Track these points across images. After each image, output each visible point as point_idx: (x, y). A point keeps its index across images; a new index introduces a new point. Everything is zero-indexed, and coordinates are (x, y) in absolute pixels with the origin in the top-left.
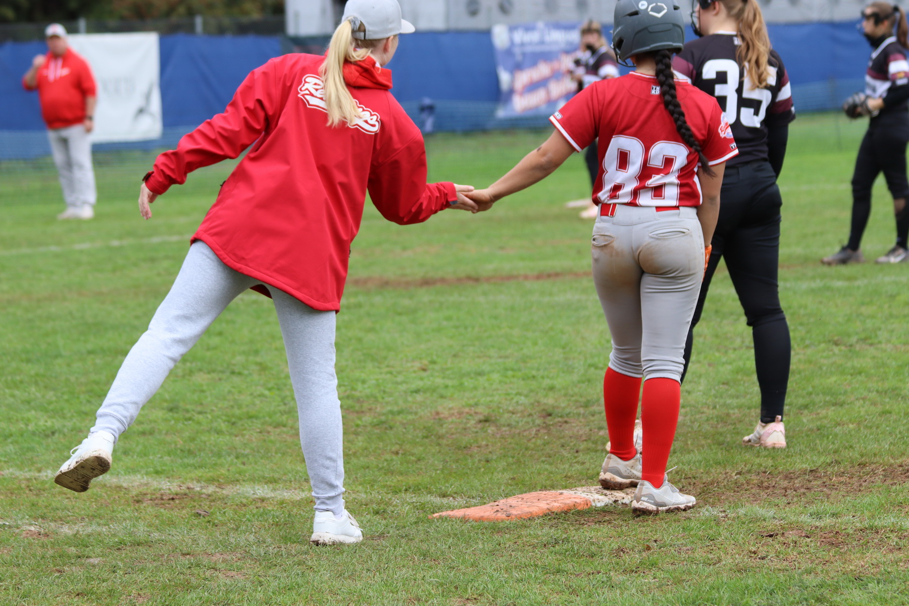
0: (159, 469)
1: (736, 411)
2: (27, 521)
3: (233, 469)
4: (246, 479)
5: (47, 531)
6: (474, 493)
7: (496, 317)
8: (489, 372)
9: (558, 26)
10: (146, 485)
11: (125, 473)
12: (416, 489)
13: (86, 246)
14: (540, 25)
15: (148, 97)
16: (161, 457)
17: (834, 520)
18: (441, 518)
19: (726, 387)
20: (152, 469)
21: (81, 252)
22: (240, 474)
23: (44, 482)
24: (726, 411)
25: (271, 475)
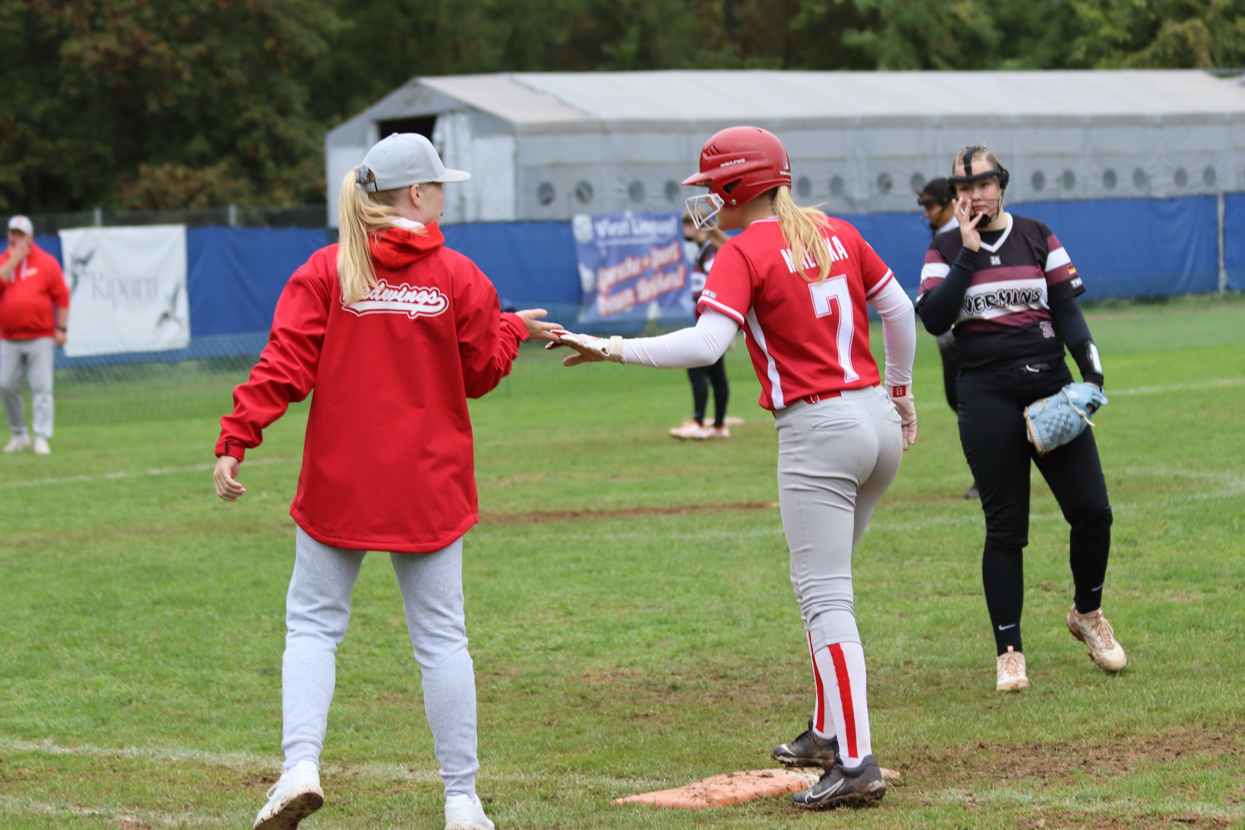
0: (267, 744)
1: (947, 671)
2: (121, 810)
3: (356, 745)
4: (374, 756)
5: (146, 821)
6: (657, 774)
7: (633, 559)
8: (640, 626)
9: (650, 216)
10: (254, 764)
11: (226, 750)
12: (586, 768)
13: (121, 475)
14: (628, 214)
15: (174, 300)
16: (266, 730)
17: (1106, 805)
18: (625, 804)
19: (928, 641)
20: (258, 745)
21: (118, 482)
22: (366, 751)
23: (130, 761)
24: (935, 671)
25: (405, 752)
